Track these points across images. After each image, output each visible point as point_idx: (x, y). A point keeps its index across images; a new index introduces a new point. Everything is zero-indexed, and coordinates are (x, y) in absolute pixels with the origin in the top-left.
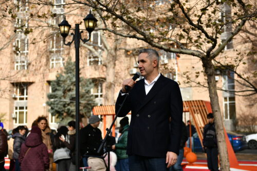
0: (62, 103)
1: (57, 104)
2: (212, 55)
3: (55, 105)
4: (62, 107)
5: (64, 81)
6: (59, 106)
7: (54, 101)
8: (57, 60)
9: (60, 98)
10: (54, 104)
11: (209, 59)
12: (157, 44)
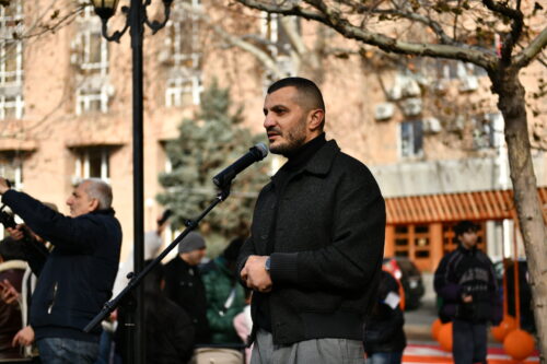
0: (194, 198)
1: (184, 201)
2: (518, 59)
3: (179, 205)
4: (196, 208)
5: (200, 142)
6: (188, 206)
7: (177, 194)
8: (186, 83)
9: (191, 185)
10: (175, 201)
11: (508, 69)
12: (357, 32)
